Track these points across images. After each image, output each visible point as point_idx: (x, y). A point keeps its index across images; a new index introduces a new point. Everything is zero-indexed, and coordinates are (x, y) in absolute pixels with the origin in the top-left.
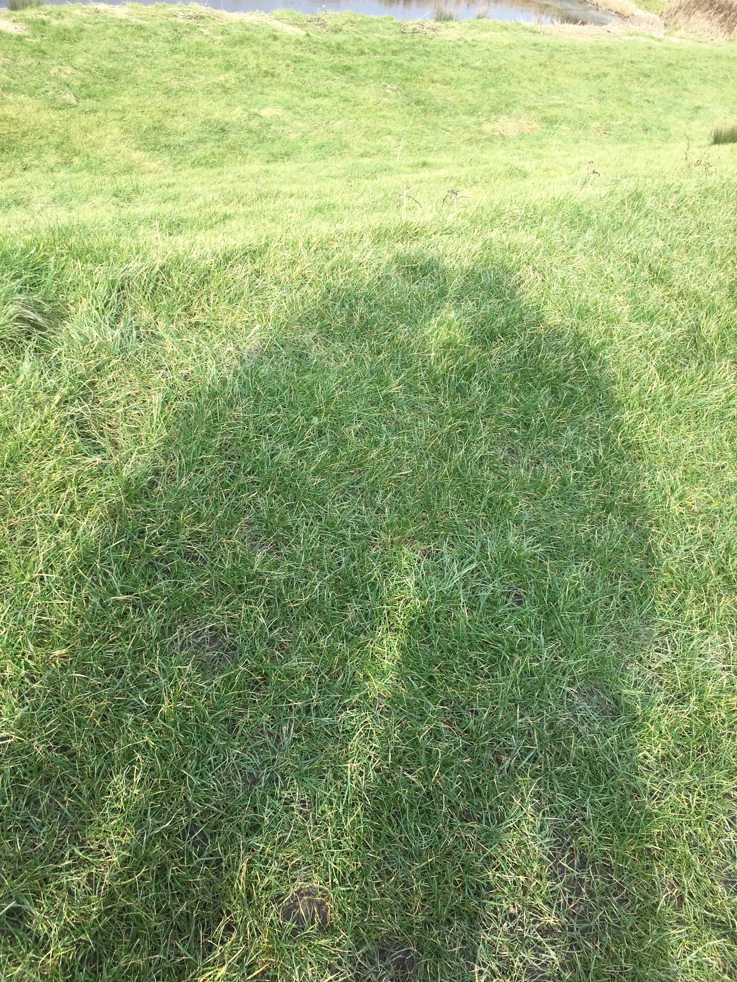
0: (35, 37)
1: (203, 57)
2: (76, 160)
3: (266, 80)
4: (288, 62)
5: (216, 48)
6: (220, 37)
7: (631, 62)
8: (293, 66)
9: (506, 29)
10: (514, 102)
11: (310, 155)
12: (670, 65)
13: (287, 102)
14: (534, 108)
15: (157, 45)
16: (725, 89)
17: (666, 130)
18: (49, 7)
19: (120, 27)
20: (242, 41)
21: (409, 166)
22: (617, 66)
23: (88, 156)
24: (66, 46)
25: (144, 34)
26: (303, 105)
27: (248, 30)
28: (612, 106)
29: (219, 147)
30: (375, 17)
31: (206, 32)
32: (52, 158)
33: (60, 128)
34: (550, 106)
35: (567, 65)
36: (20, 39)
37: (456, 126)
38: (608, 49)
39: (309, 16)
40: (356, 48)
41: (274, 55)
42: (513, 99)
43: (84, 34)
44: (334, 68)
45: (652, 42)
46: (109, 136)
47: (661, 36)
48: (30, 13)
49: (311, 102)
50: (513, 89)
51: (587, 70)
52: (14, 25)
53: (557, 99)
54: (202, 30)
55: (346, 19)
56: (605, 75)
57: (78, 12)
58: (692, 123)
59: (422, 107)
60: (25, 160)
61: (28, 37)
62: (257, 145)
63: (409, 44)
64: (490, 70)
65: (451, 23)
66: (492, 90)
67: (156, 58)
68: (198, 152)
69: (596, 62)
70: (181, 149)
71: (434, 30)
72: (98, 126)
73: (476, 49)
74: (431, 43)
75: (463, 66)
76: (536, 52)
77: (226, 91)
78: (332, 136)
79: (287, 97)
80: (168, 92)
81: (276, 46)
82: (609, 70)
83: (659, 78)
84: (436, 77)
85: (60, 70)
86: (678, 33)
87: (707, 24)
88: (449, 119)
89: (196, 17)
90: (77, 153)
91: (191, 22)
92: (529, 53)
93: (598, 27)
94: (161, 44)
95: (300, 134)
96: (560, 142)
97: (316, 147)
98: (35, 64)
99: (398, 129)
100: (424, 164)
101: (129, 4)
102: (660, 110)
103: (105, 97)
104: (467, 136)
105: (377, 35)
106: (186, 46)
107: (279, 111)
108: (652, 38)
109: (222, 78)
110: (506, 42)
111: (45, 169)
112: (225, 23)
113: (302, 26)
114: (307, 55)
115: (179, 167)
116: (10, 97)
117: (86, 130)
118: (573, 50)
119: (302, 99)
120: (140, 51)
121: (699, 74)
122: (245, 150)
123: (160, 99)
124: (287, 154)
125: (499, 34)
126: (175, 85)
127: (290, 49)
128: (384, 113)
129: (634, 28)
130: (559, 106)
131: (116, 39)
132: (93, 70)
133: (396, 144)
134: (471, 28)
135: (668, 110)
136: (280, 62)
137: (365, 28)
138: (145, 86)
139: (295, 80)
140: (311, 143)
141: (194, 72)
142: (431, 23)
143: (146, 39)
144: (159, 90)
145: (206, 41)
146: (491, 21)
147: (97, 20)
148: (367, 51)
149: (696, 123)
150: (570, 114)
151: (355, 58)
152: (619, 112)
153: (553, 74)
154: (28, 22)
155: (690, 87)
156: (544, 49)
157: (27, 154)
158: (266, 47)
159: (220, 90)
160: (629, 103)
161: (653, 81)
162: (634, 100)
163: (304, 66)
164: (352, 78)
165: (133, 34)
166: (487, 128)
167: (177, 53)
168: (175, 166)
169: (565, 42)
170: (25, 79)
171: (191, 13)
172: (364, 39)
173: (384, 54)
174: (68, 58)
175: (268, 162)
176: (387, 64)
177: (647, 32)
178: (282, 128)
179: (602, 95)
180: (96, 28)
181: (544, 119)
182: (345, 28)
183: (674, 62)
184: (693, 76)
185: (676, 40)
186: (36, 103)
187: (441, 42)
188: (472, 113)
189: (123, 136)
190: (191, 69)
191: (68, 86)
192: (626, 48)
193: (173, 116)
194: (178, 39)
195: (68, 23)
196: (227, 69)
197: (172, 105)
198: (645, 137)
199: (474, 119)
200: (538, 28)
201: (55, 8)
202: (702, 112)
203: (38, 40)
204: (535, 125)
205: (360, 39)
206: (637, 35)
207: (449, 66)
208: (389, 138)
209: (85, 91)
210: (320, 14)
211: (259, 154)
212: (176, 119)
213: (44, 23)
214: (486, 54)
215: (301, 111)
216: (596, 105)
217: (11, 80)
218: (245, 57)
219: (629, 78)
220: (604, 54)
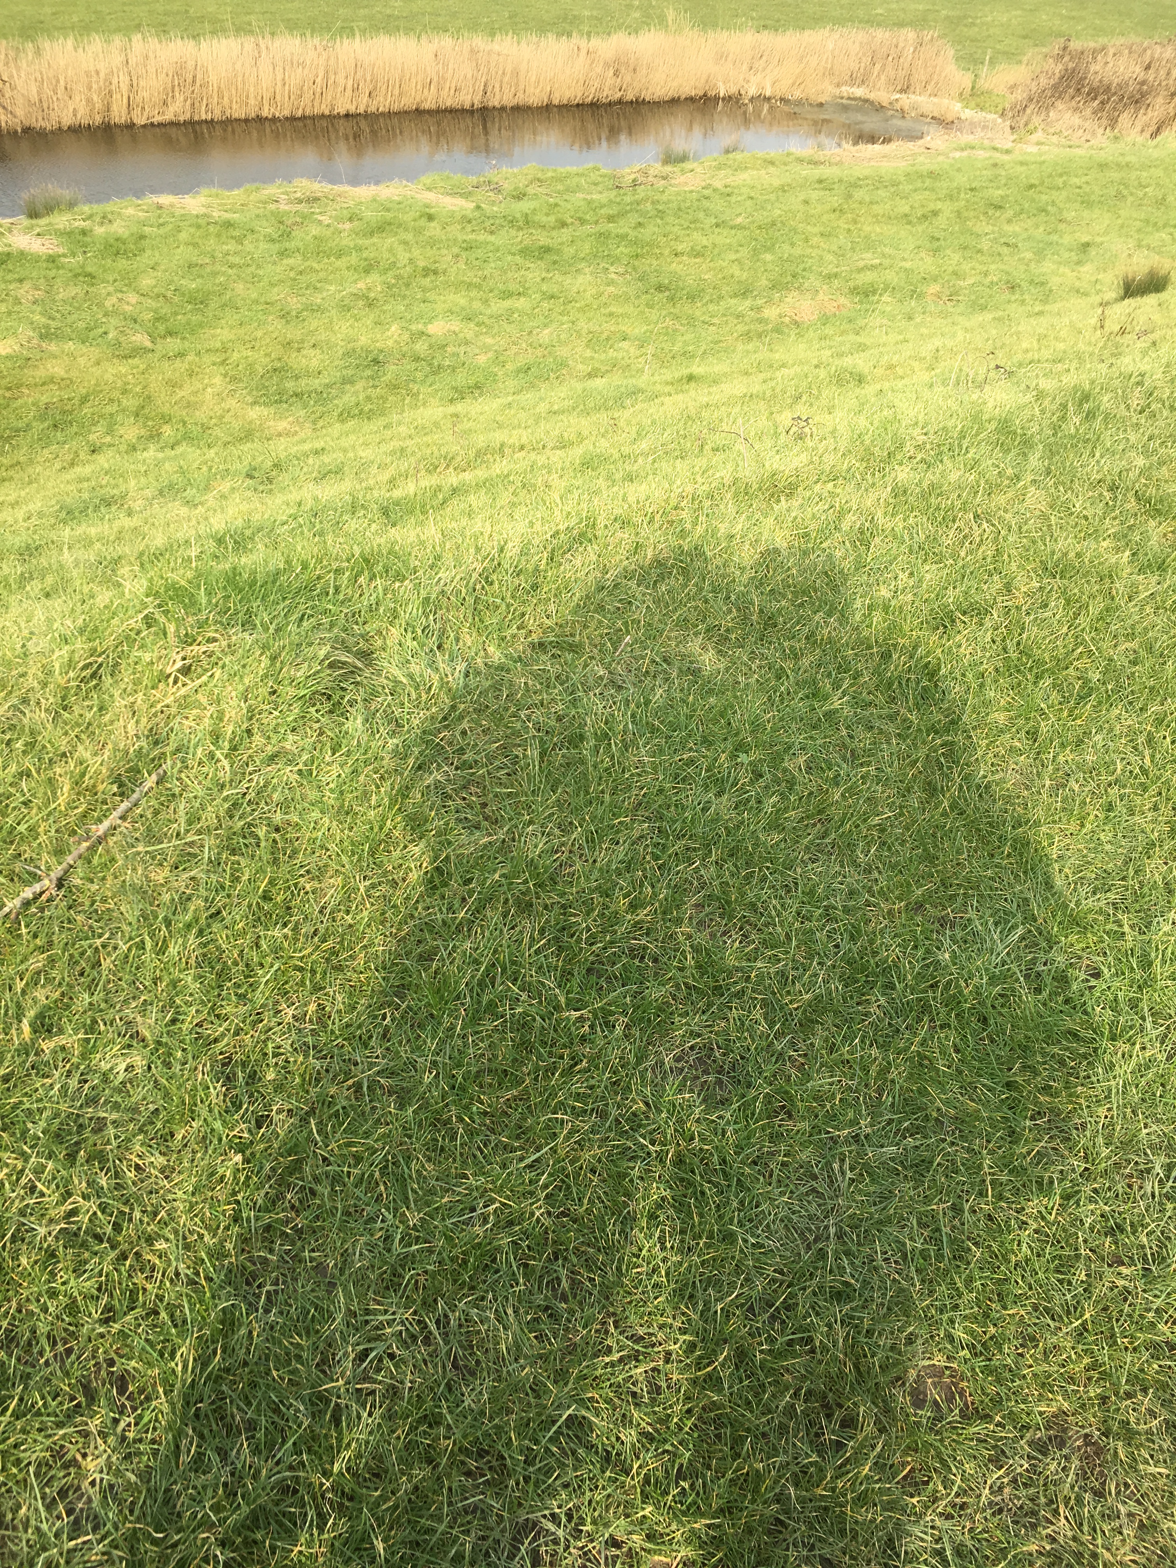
0: (74, 255)
1: (328, 257)
2: (167, 431)
3: (427, 282)
4: (456, 250)
5: (346, 241)
6: (348, 226)
7: (972, 190)
8: (464, 254)
9: (772, 163)
10: (804, 270)
11: (511, 384)
12: (1031, 186)
13: (463, 309)
14: (836, 275)
15: (257, 247)
16: (1121, 212)
17: (1042, 284)
18: (86, 209)
19: (199, 227)
20: (381, 228)
21: (667, 383)
22: (951, 197)
23: (185, 423)
24: (122, 263)
25: (237, 233)
26: (488, 312)
27: (388, 210)
28: (953, 259)
29: (375, 387)
30: (574, 169)
31: (325, 219)
32: (130, 432)
33: (135, 385)
34: (860, 270)
35: (875, 207)
36: (52, 259)
37: (724, 315)
38: (931, 174)
39: (474, 179)
40: (552, 219)
41: (432, 243)
42: (801, 266)
43: (145, 243)
44: (525, 252)
45: (997, 155)
46: (209, 390)
47: (1009, 145)
48: (61, 220)
49: (498, 306)
50: (797, 251)
51: (906, 209)
52: (39, 241)
53: (870, 259)
54: (320, 218)
55: (530, 177)
56: (935, 213)
57: (130, 211)
58: (1082, 269)
59: (667, 293)
60: (92, 437)
61: (65, 256)
62: (430, 379)
63: (631, 204)
64: (760, 227)
65: (688, 165)
66: (768, 257)
67: (259, 267)
68: (346, 398)
69: (918, 197)
70: (321, 396)
71: (664, 178)
72: (191, 376)
73: (733, 199)
74: (664, 198)
75: (717, 225)
76: (822, 193)
77: (371, 304)
78: (539, 352)
79: (463, 302)
80: (285, 316)
81: (434, 229)
82: (939, 205)
83: (1018, 208)
84: (680, 248)
85: (120, 300)
86: (1034, 137)
87: (1076, 120)
88: (711, 307)
89: (308, 201)
90: (166, 419)
91: (299, 207)
92: (814, 195)
93: (910, 144)
94: (263, 246)
95: (491, 355)
96: (885, 321)
97: (518, 371)
98: (82, 295)
99: (637, 331)
100: (691, 378)
101: (205, 191)
102: (1029, 255)
103: (193, 332)
104: (741, 328)
105: (580, 195)
106: (301, 245)
107: (455, 325)
108: (995, 149)
109: (361, 285)
110: (776, 183)
111: (123, 447)
112: (351, 203)
113: (466, 195)
114: (482, 237)
115: (321, 423)
116: (53, 347)
117: (173, 385)
118: (879, 182)
119: (486, 302)
120: (236, 260)
121: (1078, 195)
122: (415, 388)
123: (276, 326)
124: (477, 386)
125: (763, 172)
126: (294, 303)
127: (454, 230)
128: (613, 309)
129: (966, 138)
130: (873, 267)
131: (195, 245)
132: (169, 294)
133: (638, 353)
134: (719, 168)
135: (1040, 255)
136: (444, 252)
137: (560, 187)
138: (249, 310)
139: (470, 276)
140: (510, 366)
141: (319, 281)
142: (658, 168)
143: (240, 240)
144: (270, 313)
145: (328, 233)
146: (746, 154)
147: (161, 221)
148: (570, 221)
149: (1087, 268)
150: (891, 276)
151: (554, 233)
152: (966, 267)
153: (855, 222)
154: (60, 233)
155: (1070, 215)
156: (836, 186)
157: (93, 429)
158: (419, 231)
159: (361, 303)
160: (979, 251)
161: (1010, 213)
162: (985, 245)
163: (479, 253)
164: (555, 263)
165: (218, 235)
166: (770, 313)
167: (288, 256)
168: (314, 422)
169: (866, 172)
170: (70, 319)
171: (298, 195)
172: (562, 203)
173: (596, 223)
174: (129, 281)
175: (451, 401)
176: (603, 236)
177: (986, 142)
178: (463, 349)
179: (936, 244)
180: (162, 231)
181: (854, 291)
182: (530, 190)
183: (1037, 182)
184: (1068, 199)
185: (1033, 149)
186: (94, 352)
187: (678, 194)
188: (745, 293)
189: (230, 387)
190: (314, 278)
191: (135, 321)
192: (959, 170)
193: (299, 350)
194: (287, 235)
195: (118, 228)
196: (367, 271)
197: (294, 333)
198: (1013, 298)
199: (748, 303)
200: (820, 156)
201: (97, 208)
202: (1093, 252)
203: (81, 258)
204: (842, 300)
205: (556, 205)
206: (973, 148)
207: (696, 229)
208: (625, 345)
209: (161, 328)
210: (492, 175)
211: (437, 391)
212: (304, 352)
213: (84, 232)
214: (749, 203)
215: (487, 321)
216: (929, 260)
217: (50, 322)
218: (391, 250)
219: (972, 213)
220: (928, 182)
